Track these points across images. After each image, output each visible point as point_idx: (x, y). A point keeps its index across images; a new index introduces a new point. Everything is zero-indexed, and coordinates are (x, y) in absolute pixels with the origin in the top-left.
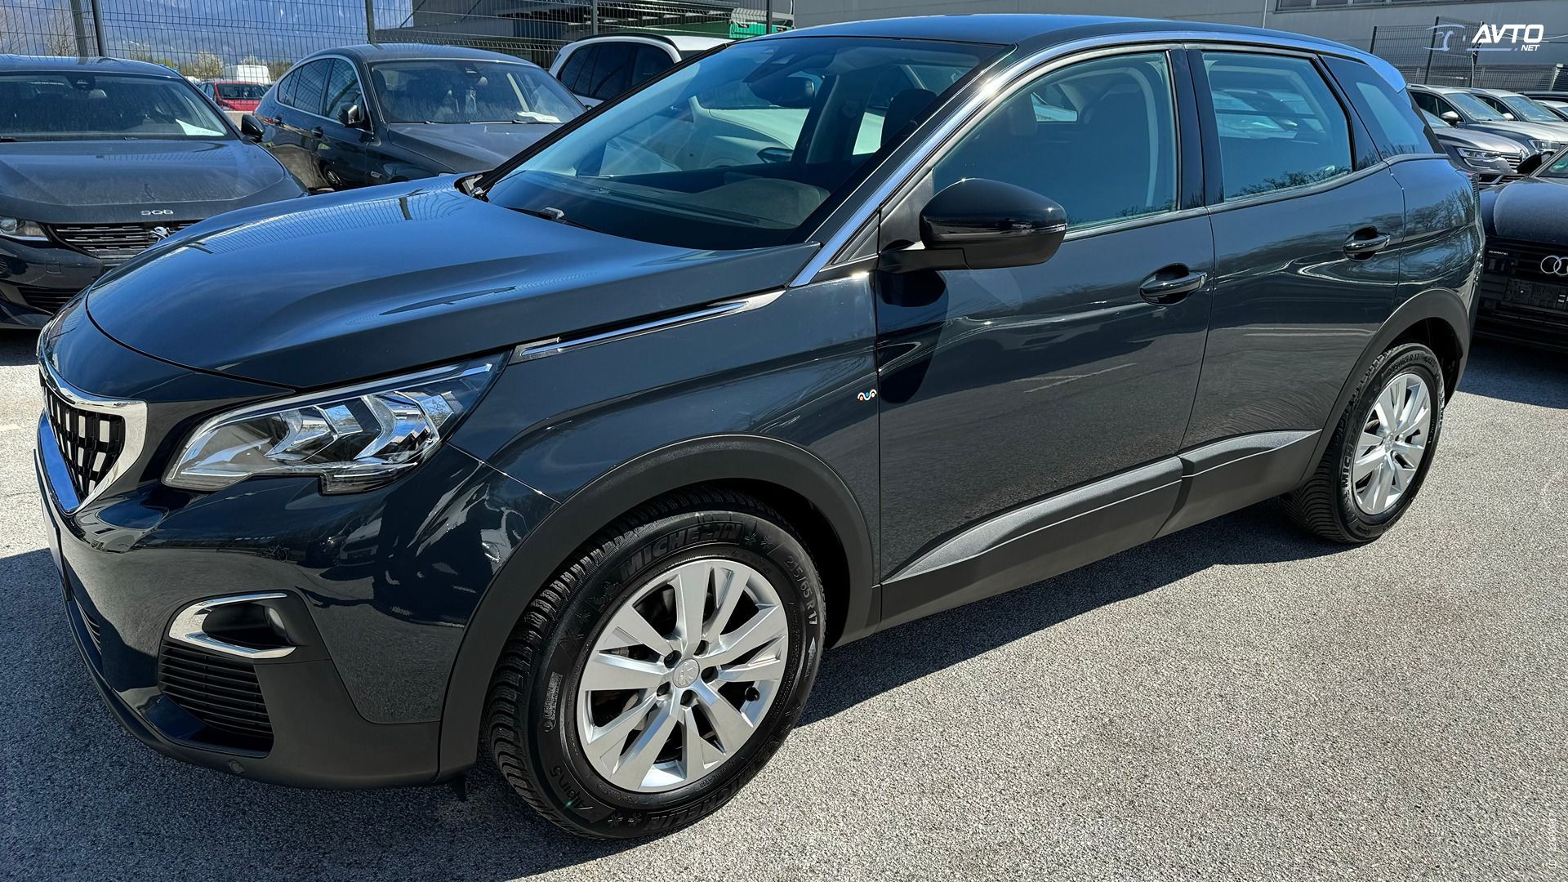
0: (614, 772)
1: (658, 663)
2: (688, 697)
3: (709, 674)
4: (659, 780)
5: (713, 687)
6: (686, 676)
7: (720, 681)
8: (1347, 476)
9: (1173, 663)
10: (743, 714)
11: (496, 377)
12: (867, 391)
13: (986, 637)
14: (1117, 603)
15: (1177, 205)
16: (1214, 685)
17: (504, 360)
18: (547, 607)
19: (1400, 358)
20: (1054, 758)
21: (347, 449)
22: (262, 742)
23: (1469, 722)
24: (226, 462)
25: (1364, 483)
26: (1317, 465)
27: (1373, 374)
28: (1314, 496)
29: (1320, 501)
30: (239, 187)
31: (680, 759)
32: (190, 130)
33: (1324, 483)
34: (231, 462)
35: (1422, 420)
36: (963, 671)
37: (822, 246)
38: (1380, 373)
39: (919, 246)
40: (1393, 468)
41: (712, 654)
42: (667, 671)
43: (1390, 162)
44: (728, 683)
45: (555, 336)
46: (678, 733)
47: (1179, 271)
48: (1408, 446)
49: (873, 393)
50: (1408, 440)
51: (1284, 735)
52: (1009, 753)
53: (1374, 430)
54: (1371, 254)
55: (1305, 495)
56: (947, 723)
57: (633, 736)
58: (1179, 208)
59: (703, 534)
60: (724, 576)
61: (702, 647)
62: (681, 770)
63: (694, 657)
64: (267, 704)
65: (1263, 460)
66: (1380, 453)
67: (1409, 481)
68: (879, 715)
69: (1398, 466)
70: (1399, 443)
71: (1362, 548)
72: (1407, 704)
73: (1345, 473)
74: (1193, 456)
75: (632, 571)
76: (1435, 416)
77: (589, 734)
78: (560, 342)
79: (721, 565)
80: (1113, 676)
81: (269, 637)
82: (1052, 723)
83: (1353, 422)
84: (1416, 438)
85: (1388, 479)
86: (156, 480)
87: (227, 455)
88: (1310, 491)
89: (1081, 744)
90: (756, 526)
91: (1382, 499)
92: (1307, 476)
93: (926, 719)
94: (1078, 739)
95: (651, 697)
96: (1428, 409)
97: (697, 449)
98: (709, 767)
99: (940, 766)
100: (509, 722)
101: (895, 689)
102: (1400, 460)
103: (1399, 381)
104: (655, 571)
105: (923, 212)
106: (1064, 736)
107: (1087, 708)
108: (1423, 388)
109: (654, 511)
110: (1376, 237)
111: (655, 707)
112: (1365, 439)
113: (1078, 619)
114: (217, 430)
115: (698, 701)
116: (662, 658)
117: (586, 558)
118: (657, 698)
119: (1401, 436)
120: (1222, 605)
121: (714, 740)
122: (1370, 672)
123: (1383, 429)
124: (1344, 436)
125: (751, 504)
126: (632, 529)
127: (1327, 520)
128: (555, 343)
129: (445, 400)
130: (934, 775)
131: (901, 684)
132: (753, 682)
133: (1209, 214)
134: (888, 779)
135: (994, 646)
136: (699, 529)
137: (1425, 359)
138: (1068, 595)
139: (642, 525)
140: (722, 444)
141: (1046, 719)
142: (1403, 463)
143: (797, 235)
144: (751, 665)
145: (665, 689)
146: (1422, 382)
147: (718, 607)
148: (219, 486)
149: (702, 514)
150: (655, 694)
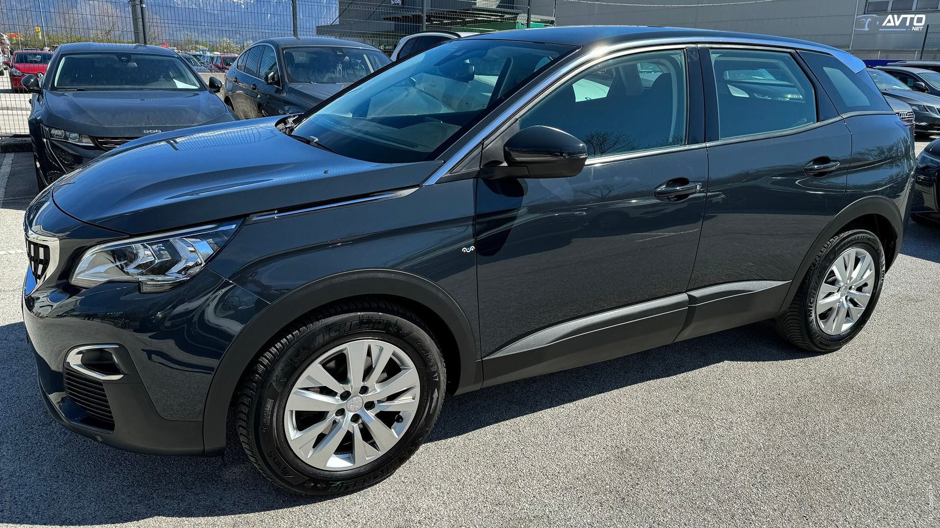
0: (308, 457)
1: (337, 397)
2: (355, 418)
3: (370, 405)
4: (337, 463)
5: (371, 413)
6: (355, 405)
7: (377, 410)
8: (811, 310)
9: (678, 418)
10: (393, 430)
11: (237, 231)
12: (468, 246)
13: (567, 395)
14: (655, 380)
15: (685, 142)
16: (699, 433)
17: (243, 222)
18: (266, 362)
19: (850, 238)
20: (585, 469)
21: (162, 269)
22: (110, 426)
23: (857, 467)
24: (102, 273)
25: (824, 316)
26: (791, 302)
27: (830, 247)
28: (790, 321)
29: (794, 325)
30: (198, 117)
31: (352, 453)
32: (180, 85)
33: (796, 313)
34: (104, 273)
35: (868, 278)
36: (547, 415)
37: (445, 162)
38: (834, 247)
39: (505, 164)
40: (846, 306)
41: (370, 394)
42: (341, 402)
43: (844, 117)
44: (381, 411)
45: (275, 210)
46: (349, 437)
47: (683, 181)
48: (857, 293)
49: (472, 248)
50: (859, 289)
51: (733, 466)
52: (558, 464)
53: (833, 283)
54: (826, 173)
55: (785, 322)
56: (527, 444)
57: (321, 438)
58: (686, 143)
59: (362, 325)
60: (378, 351)
61: (364, 390)
62: (352, 460)
63: (359, 394)
64: (110, 404)
65: (750, 298)
66: (836, 297)
67: (859, 315)
68: (488, 436)
69: (851, 306)
70: (852, 291)
71: (825, 355)
72: (820, 453)
73: (810, 308)
74: (697, 293)
75: (316, 344)
76: (878, 276)
77: (292, 433)
78: (277, 213)
79: (375, 344)
80: (638, 423)
81: (112, 369)
82: (590, 448)
83: (815, 277)
84: (865, 289)
85: (843, 313)
86: (66, 280)
87: (102, 269)
88: (788, 318)
89: (603, 462)
90: (396, 322)
91: (839, 327)
92: (784, 309)
93: (515, 441)
94: (603, 459)
95: (332, 416)
96: (873, 271)
97: (356, 276)
98: (369, 459)
99: (514, 469)
100: (244, 424)
101: (502, 422)
102: (852, 301)
103: (850, 253)
104: (332, 345)
105: (506, 145)
106: (595, 457)
107: (615, 441)
108: (869, 258)
109: (333, 310)
110: (829, 163)
111: (334, 422)
112: (825, 288)
113: (627, 388)
114: (95, 255)
115: (362, 421)
116: (339, 395)
117: (290, 335)
118: (336, 417)
119: (853, 287)
120: (721, 385)
121: (374, 444)
122: (803, 432)
123: (839, 281)
124: (809, 286)
125: (396, 309)
126: (318, 320)
127: (800, 337)
128: (275, 214)
129: (209, 244)
130: (509, 473)
131: (507, 420)
132: (400, 412)
133: (707, 147)
134: (481, 474)
135: (570, 401)
136: (359, 322)
137: (869, 239)
138: (626, 373)
139: (324, 318)
140: (372, 275)
141: (587, 446)
142: (855, 304)
143: (431, 156)
144: (397, 402)
145: (341, 412)
146: (868, 254)
147: (374, 367)
148: (93, 285)
149: (362, 314)
150: (335, 414)
